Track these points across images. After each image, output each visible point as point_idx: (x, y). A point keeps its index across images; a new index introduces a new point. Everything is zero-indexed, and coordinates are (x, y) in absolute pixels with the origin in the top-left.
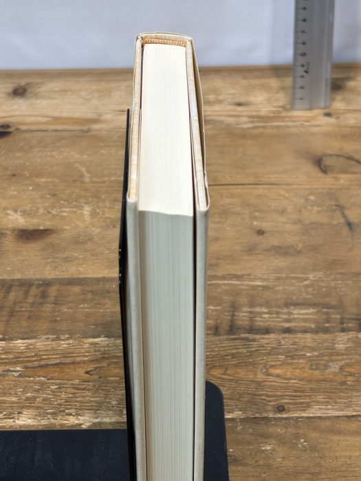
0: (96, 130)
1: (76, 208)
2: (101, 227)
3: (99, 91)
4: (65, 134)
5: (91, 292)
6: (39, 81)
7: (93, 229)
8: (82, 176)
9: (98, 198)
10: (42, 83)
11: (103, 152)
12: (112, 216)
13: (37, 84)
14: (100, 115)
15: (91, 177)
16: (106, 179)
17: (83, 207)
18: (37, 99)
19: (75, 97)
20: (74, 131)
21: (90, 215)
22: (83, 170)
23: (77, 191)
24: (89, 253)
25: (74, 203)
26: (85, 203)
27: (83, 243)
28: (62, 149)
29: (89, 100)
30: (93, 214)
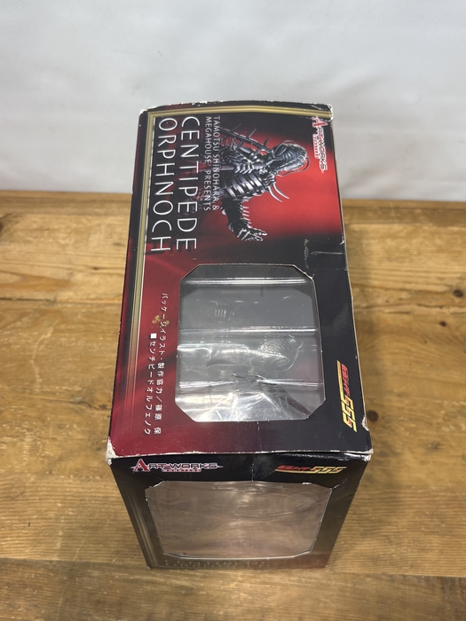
0: (61, 302)
1: (17, 436)
2: (36, 473)
3: (77, 232)
4: (28, 306)
5: (8, 584)
6: (19, 210)
7: (28, 475)
8: (33, 381)
9: (43, 420)
10: (21, 215)
11: (63, 339)
12: (52, 455)
13: (16, 217)
14: (71, 274)
15: (41, 384)
16: (57, 388)
17: (24, 436)
18: (11, 242)
19: (51, 240)
20: (40, 300)
21: (30, 451)
22: (37, 370)
23: (23, 407)
24: (17, 518)
25: (17, 428)
26: (28, 430)
27: (13, 499)
28: (21, 334)
29: (64, 246)
30: (34, 449)
